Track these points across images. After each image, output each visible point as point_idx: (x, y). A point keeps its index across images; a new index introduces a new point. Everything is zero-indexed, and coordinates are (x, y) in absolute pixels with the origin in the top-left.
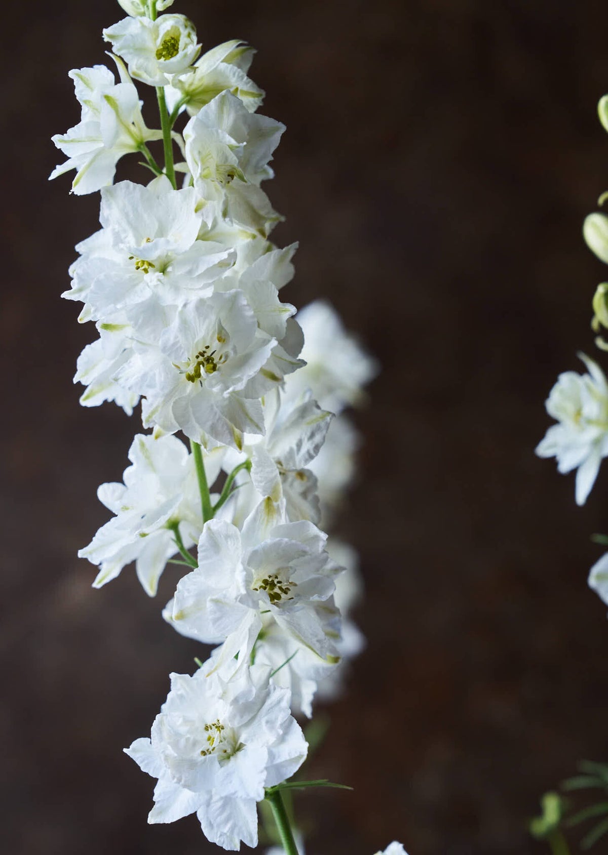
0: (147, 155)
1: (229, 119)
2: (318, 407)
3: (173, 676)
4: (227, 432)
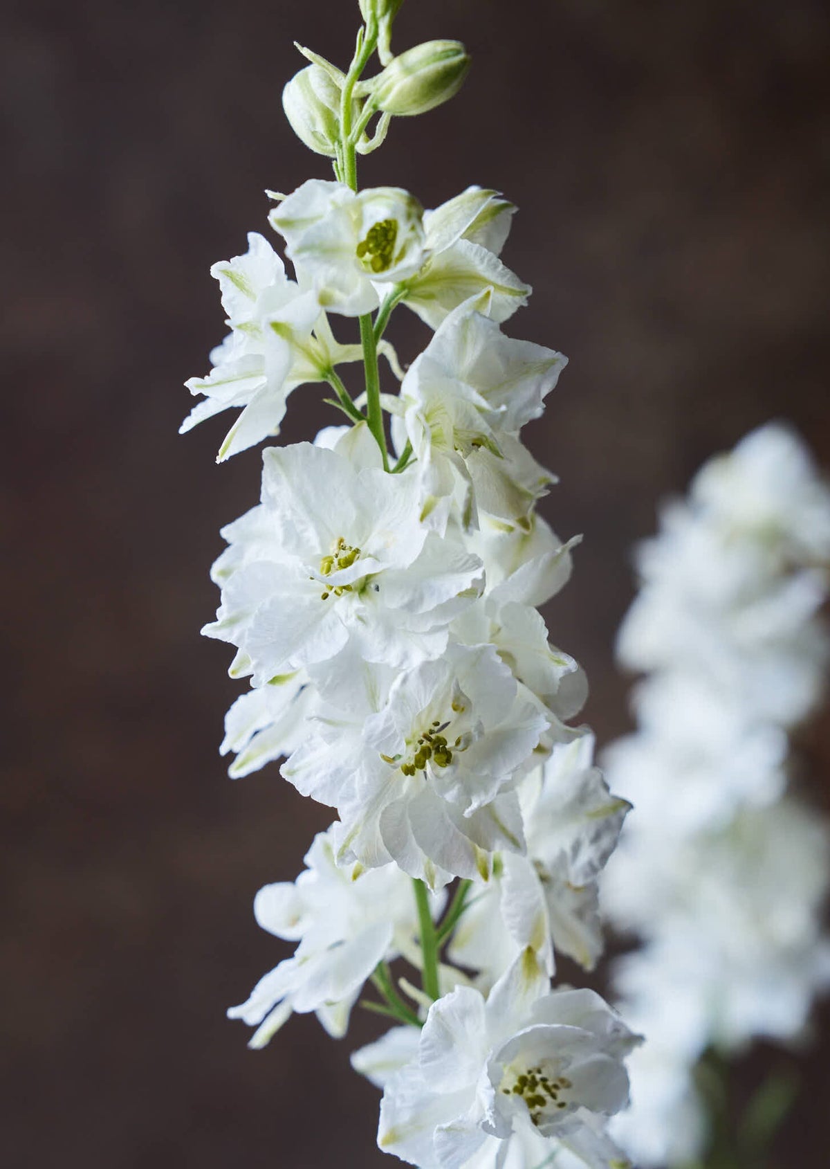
0: (338, 388)
1: (475, 350)
2: (606, 787)
4: (465, 852)
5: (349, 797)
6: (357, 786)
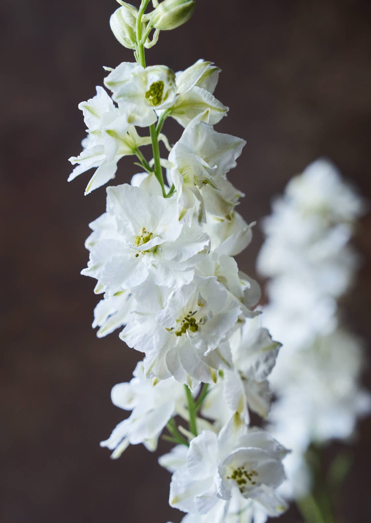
0: (141, 157)
1: (203, 139)
2: (270, 336)
6: (154, 342)
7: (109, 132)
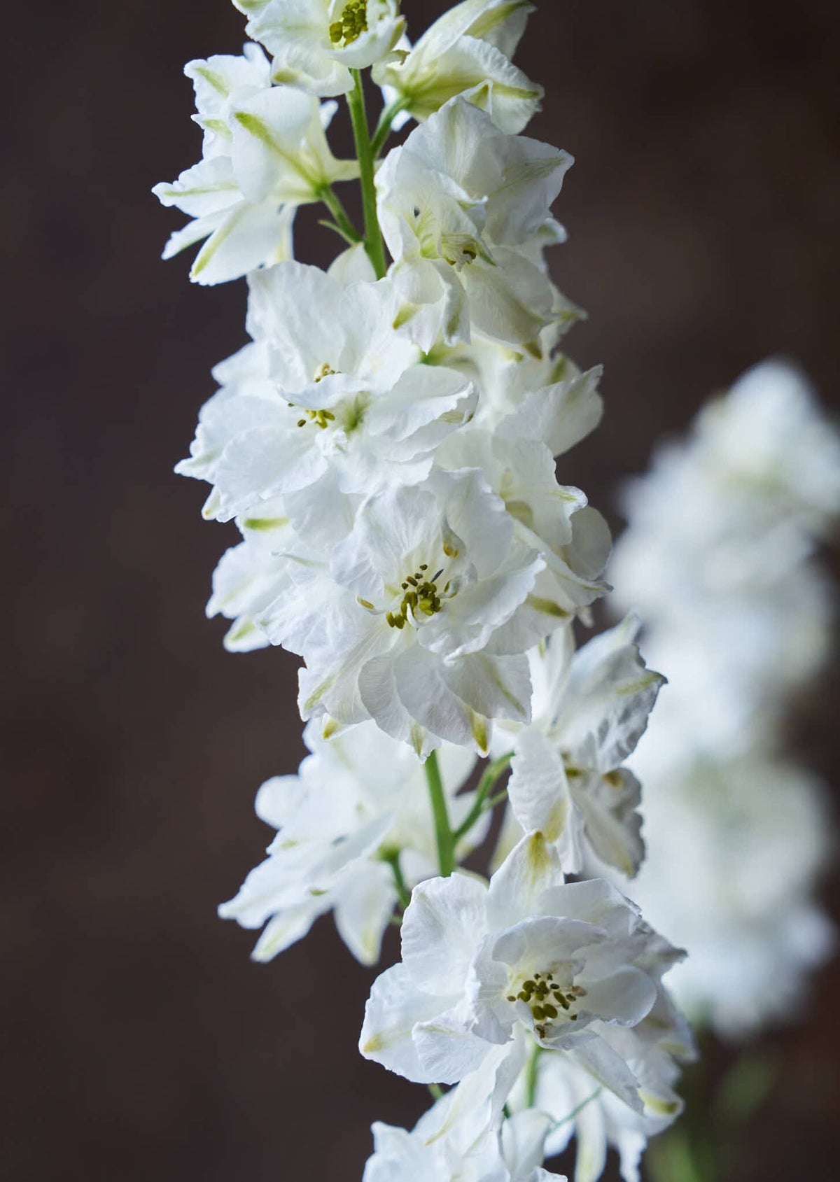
0: (334, 207)
1: (466, 150)
2: (642, 662)
3: (378, 1128)
4: (459, 720)
5: (319, 643)
7: (242, 118)
